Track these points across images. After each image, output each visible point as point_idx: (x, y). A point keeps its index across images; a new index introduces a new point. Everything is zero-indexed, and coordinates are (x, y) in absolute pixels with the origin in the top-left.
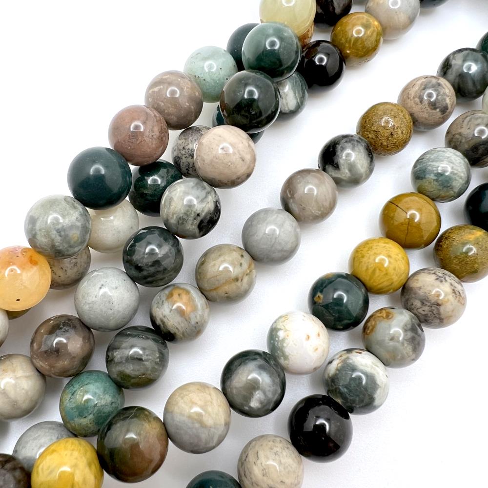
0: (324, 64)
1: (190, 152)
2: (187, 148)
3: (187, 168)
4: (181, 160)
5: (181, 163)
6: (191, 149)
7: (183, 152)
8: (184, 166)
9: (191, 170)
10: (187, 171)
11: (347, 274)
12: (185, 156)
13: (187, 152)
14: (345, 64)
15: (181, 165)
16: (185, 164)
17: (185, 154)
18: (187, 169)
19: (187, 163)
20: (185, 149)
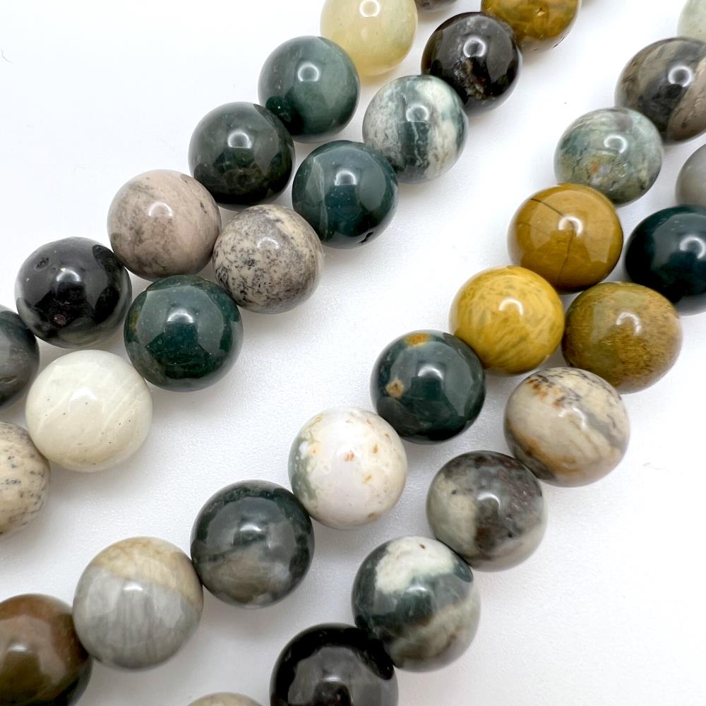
0: (481, 54)
1: (245, 256)
2: (238, 248)
3: (242, 288)
4: (229, 273)
5: (230, 281)
6: (246, 250)
7: (232, 257)
8: (236, 286)
9: (249, 292)
10: (243, 295)
11: (445, 334)
12: (236, 264)
13: (239, 255)
14: (521, 52)
15: (231, 285)
16: (237, 282)
17: (235, 261)
18: (242, 292)
19: (241, 279)
20: (235, 250)
